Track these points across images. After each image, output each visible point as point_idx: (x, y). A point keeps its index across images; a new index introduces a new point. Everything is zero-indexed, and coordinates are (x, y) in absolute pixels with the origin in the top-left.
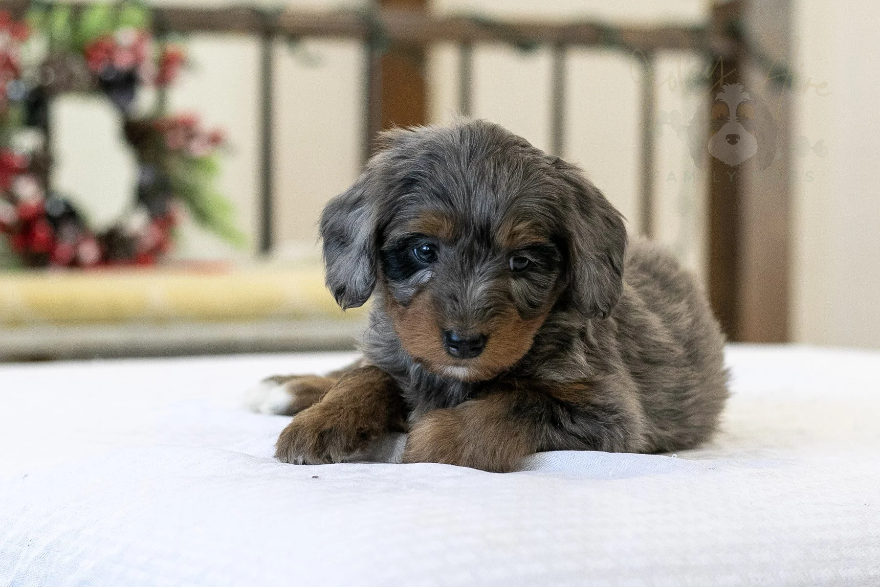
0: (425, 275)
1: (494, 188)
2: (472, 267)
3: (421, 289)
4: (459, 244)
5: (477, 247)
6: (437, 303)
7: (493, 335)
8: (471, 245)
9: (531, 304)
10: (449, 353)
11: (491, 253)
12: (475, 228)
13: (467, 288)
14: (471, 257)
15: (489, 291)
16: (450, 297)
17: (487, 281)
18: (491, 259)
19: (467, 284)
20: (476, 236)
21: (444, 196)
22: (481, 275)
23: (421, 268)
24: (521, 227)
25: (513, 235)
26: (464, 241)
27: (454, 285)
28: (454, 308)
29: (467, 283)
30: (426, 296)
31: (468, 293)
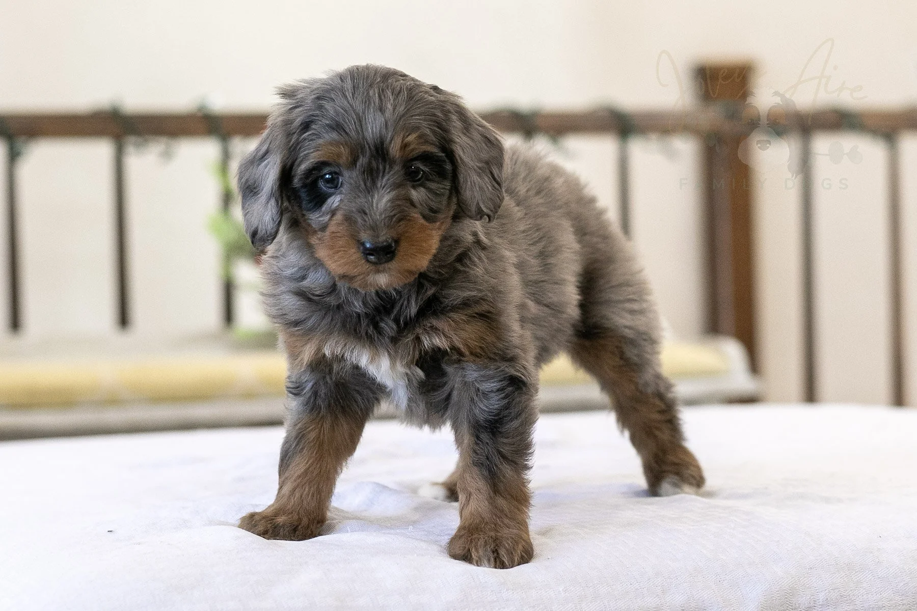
0: (334, 201)
1: (381, 110)
2: (374, 183)
3: (333, 213)
4: (358, 164)
5: (374, 164)
6: (349, 219)
7: (403, 238)
8: (370, 163)
9: (432, 210)
10: (368, 261)
11: (387, 167)
12: (369, 147)
13: (372, 201)
14: (371, 175)
15: (392, 201)
16: (359, 212)
17: (389, 192)
18: (389, 173)
19: (372, 199)
20: (372, 156)
21: (337, 127)
22: (383, 188)
23: (330, 195)
24: (411, 138)
25: (404, 146)
26: (362, 161)
27: (362, 201)
28: (365, 221)
29: (373, 197)
30: (339, 217)
31: (375, 205)
